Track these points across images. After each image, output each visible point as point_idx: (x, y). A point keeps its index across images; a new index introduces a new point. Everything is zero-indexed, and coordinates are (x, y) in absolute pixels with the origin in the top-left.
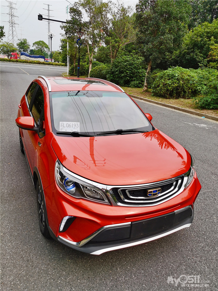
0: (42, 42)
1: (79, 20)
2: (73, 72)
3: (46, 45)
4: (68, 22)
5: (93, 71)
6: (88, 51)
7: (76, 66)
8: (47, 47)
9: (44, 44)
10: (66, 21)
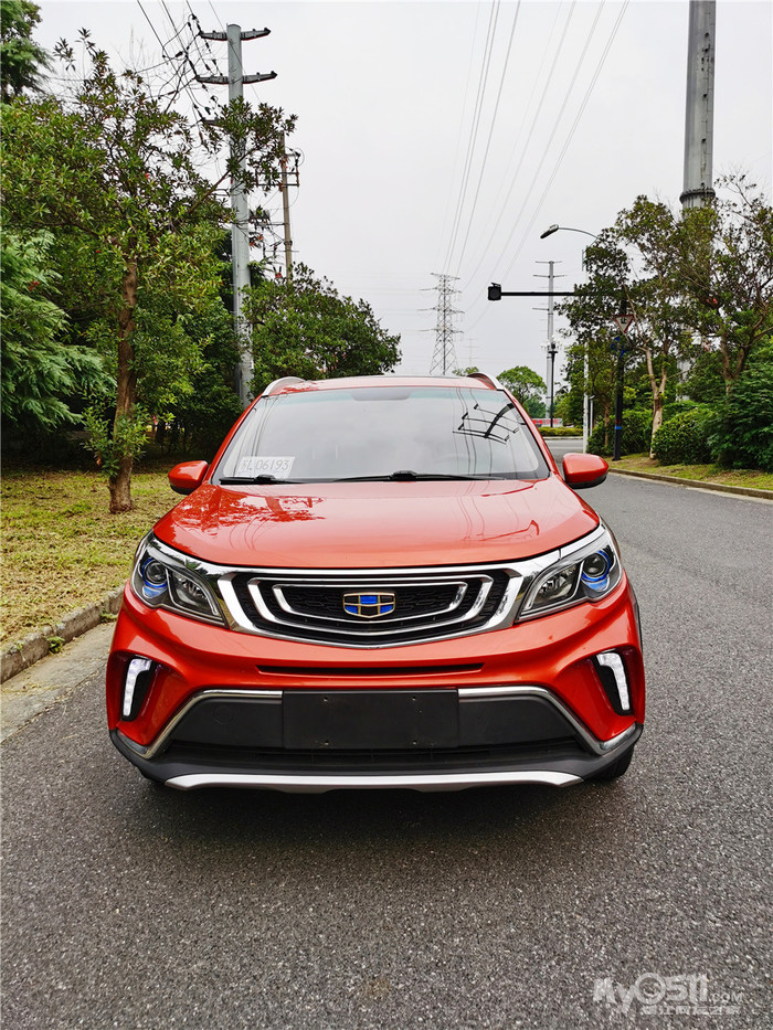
0: (525, 370)
1: (618, 278)
2: (602, 444)
3: (537, 377)
4: (580, 292)
5: (663, 432)
6: (650, 367)
7: (611, 425)
8: (538, 384)
9: (529, 375)
10: (573, 291)
